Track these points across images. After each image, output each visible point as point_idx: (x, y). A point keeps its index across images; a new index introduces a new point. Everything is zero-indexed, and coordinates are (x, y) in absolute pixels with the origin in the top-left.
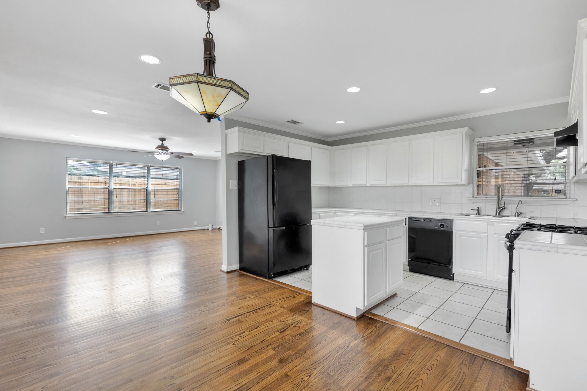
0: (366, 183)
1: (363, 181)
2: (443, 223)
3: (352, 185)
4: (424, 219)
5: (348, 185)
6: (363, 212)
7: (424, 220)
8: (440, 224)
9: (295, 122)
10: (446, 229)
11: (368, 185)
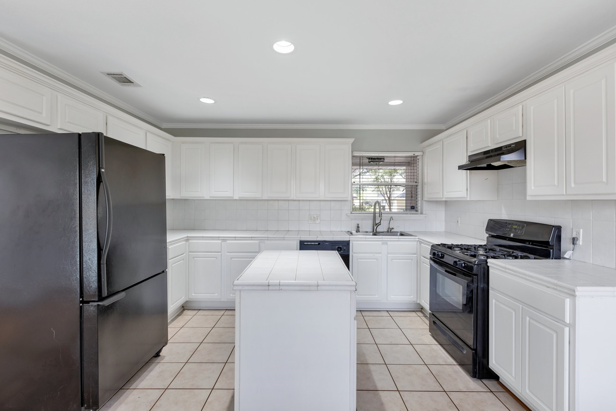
0: (232, 196)
1: (228, 192)
2: (340, 246)
3: (210, 197)
4: (319, 242)
5: (204, 197)
6: (235, 237)
7: (319, 244)
8: (337, 247)
9: (126, 81)
10: (344, 252)
11: (236, 197)
